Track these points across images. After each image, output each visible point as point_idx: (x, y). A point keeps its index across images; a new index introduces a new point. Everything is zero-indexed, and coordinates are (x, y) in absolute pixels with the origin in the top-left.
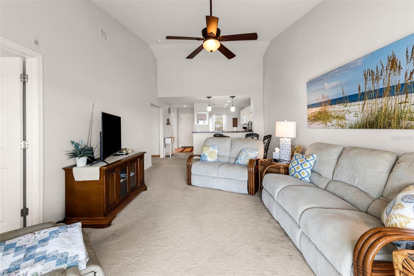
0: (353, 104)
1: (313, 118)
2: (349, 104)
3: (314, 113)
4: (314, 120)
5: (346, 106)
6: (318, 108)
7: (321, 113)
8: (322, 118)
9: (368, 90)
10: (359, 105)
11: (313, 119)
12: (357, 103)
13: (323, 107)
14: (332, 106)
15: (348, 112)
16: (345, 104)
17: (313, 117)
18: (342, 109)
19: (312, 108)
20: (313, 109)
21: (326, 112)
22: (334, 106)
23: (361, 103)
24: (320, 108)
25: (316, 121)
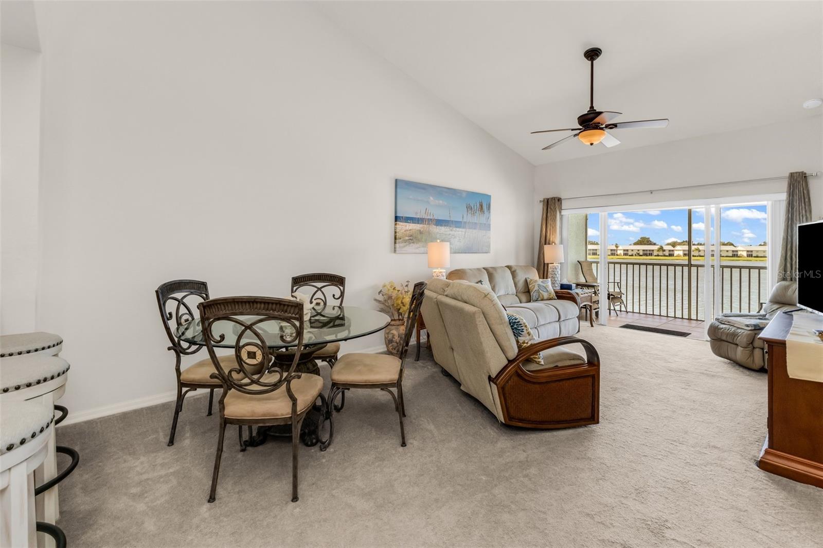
0: (458, 229)
1: (407, 238)
2: (454, 229)
3: (410, 230)
4: (410, 241)
5: (451, 230)
6: (418, 225)
7: (422, 233)
8: (423, 240)
9: (468, 221)
10: (462, 231)
11: (408, 240)
12: (461, 230)
13: (425, 226)
14: (438, 227)
15: (453, 237)
16: (451, 228)
17: (409, 237)
18: (448, 233)
19: (405, 222)
20: (408, 224)
21: (429, 233)
22: (440, 227)
23: (464, 230)
24: (421, 226)
25: (413, 243)
